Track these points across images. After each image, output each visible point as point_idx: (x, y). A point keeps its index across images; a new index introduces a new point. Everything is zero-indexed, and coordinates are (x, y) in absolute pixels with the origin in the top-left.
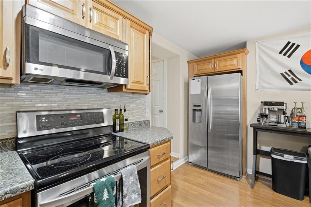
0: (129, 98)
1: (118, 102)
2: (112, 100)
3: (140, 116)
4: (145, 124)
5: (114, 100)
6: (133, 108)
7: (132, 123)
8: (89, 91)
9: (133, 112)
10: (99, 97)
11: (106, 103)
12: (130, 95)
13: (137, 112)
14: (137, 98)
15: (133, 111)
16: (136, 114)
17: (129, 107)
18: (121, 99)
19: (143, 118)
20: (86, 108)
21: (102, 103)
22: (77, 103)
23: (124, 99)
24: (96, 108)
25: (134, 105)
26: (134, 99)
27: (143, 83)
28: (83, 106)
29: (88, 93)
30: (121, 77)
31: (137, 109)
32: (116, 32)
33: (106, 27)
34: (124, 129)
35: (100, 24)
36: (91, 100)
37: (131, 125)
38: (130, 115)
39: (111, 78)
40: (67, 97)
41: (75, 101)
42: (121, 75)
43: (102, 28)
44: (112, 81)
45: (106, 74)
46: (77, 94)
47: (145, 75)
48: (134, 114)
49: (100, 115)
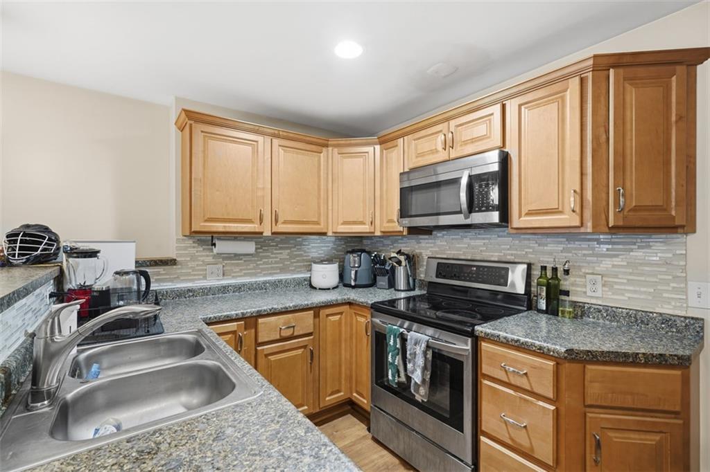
0: (599, 244)
1: (562, 252)
2: (545, 248)
3: (650, 298)
4: (670, 327)
5: (549, 248)
6: (614, 269)
7: (601, 308)
8: (501, 233)
10: (517, 242)
13: (630, 282)
15: (616, 276)
16: (627, 288)
17: (599, 266)
18: (569, 246)
20: (496, 259)
21: (524, 253)
22: (484, 251)
23: (580, 245)
24: (512, 261)
25: (617, 261)
26: (621, 247)
27: (560, 209)
28: (492, 256)
29: (499, 236)
30: (484, 211)
31: (630, 274)
32: (489, 137)
33: (473, 140)
34: (563, 312)
35: (465, 143)
36: (503, 247)
37: (600, 311)
38: (599, 286)
39: (467, 217)
40: (473, 243)
41: (481, 249)
42: (484, 209)
43: (468, 146)
44: (468, 222)
45: (460, 212)
46: (484, 239)
47: (567, 187)
48: (616, 287)
49: (503, 272)
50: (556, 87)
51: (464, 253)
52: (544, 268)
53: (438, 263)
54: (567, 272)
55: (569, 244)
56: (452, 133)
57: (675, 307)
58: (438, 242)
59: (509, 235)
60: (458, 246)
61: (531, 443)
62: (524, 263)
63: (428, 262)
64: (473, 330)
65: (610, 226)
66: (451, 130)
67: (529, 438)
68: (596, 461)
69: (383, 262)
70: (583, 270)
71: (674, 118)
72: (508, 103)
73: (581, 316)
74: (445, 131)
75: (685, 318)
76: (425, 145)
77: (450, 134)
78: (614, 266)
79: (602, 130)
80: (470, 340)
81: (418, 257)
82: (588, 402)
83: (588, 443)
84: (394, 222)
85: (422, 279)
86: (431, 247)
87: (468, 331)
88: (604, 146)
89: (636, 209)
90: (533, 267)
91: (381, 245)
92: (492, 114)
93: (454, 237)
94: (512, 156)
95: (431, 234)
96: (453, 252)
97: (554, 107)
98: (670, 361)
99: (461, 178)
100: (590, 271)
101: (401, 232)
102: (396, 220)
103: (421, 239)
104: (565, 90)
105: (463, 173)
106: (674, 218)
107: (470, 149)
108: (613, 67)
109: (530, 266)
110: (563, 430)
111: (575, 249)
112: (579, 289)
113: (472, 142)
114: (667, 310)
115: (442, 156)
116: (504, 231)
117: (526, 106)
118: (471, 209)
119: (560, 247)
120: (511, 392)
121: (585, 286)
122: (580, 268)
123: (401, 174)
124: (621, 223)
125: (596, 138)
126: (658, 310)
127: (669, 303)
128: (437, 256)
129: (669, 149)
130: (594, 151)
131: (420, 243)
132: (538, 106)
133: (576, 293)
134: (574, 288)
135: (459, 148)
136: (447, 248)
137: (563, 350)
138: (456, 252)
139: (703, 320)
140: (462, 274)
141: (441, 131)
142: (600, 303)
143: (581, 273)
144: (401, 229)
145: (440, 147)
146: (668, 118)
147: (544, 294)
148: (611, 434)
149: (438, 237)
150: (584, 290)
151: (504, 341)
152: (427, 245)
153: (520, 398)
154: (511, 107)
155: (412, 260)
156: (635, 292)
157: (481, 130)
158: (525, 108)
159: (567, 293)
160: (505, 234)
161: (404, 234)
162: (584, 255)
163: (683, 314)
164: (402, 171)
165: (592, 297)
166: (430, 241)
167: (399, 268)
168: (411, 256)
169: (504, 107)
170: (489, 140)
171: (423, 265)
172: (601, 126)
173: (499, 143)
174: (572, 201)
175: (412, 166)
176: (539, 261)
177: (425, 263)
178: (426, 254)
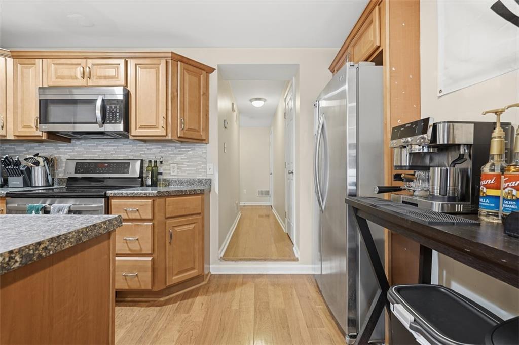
0: (176, 148)
1: (159, 153)
2: (151, 151)
3: (195, 172)
4: (201, 184)
5: (153, 151)
6: (182, 161)
8: (125, 143)
9: (183, 166)
10: (135, 148)
11: (143, 154)
12: (177, 145)
14: (189, 148)
15: (183, 164)
16: (187, 169)
17: (176, 159)
19: (200, 175)
20: (122, 158)
21: (139, 154)
23: (168, 149)
25: (183, 156)
26: (184, 149)
27: (157, 126)
28: (119, 157)
29: (124, 144)
30: (113, 123)
31: (188, 162)
32: (117, 78)
33: (106, 78)
34: (160, 184)
35: (100, 77)
36: (126, 151)
37: (176, 181)
38: (176, 169)
39: (101, 127)
40: (106, 148)
41: (112, 152)
42: (113, 122)
43: (102, 80)
44: (102, 129)
45: (96, 123)
46: (113, 146)
47: (160, 116)
48: (183, 169)
49: (126, 165)
50: (155, 61)
51: (99, 156)
52: (150, 162)
53: (77, 163)
54: (161, 162)
55: (163, 148)
56: (90, 68)
57: (203, 175)
58: (77, 149)
59: (130, 143)
60: (93, 151)
61: (141, 247)
62: (139, 160)
63: (66, 164)
64: (106, 193)
65: (179, 136)
66: (88, 66)
67: (140, 245)
68: (170, 243)
69: (18, 163)
70: (169, 162)
71: (202, 93)
72: (129, 61)
73: (168, 185)
74: (84, 65)
75: (206, 179)
76: (65, 71)
77: (88, 69)
78: (182, 159)
79: (175, 90)
80: (103, 199)
81: (57, 160)
82: (167, 216)
83: (167, 235)
84: (32, 128)
85: (61, 177)
86: (71, 152)
87: (102, 195)
88: (176, 97)
89: (189, 129)
90: (144, 162)
91: (13, 151)
92: (119, 64)
93: (90, 144)
94: (131, 93)
95: (70, 142)
96: (89, 155)
97: (153, 71)
98: (198, 192)
99: (97, 100)
100: (172, 162)
101: (39, 136)
102: (34, 125)
103: (60, 146)
104: (159, 64)
105: (98, 97)
106: (202, 136)
107: (104, 82)
108: (180, 61)
109: (142, 161)
110: (156, 233)
111: (166, 151)
112: (167, 172)
113: (105, 78)
114: (200, 177)
115: (81, 82)
116: (127, 141)
117: (140, 66)
118: (104, 120)
119: (159, 150)
120: (130, 223)
121: (170, 170)
122: (167, 161)
123: (39, 88)
124: (182, 135)
125: (172, 93)
126: (198, 178)
127: (201, 174)
128: (75, 158)
129: (200, 106)
130: (172, 99)
131: (59, 149)
132: (146, 68)
133: (166, 174)
134: (165, 172)
135: (94, 80)
136: (85, 152)
137: (156, 192)
138: (92, 155)
139: (211, 179)
140: (97, 169)
141: (80, 64)
142: (176, 177)
143: (168, 164)
144: (40, 133)
145: (79, 75)
146: (200, 93)
147: (150, 176)
148: (176, 229)
149: (76, 145)
150: (169, 172)
151: (126, 195)
152: (66, 151)
153: (135, 225)
154: (132, 64)
155: (51, 162)
156: (189, 170)
157: (112, 72)
158: (139, 67)
159: (161, 174)
160: (128, 143)
161: (43, 138)
162: (170, 154)
163: (205, 178)
164: (41, 86)
165: (173, 175)
166: (69, 148)
167: (36, 168)
168: (50, 159)
169: (126, 62)
170: (117, 80)
171: (62, 167)
172: (175, 88)
173: (123, 83)
174: (162, 123)
175: (51, 84)
176: (148, 159)
177: (64, 165)
178: (64, 158)
